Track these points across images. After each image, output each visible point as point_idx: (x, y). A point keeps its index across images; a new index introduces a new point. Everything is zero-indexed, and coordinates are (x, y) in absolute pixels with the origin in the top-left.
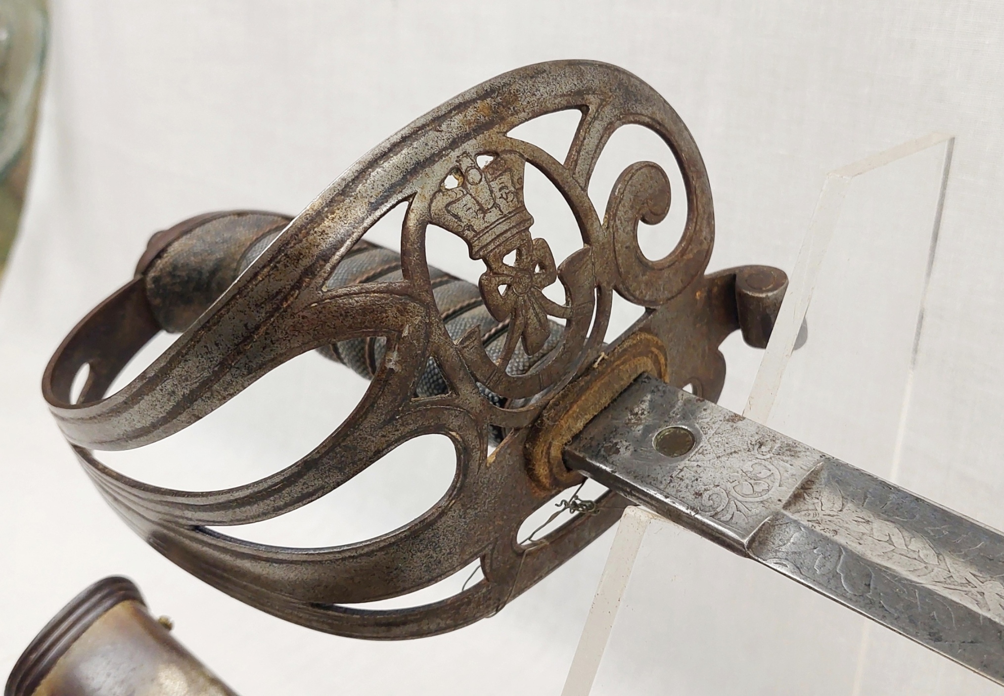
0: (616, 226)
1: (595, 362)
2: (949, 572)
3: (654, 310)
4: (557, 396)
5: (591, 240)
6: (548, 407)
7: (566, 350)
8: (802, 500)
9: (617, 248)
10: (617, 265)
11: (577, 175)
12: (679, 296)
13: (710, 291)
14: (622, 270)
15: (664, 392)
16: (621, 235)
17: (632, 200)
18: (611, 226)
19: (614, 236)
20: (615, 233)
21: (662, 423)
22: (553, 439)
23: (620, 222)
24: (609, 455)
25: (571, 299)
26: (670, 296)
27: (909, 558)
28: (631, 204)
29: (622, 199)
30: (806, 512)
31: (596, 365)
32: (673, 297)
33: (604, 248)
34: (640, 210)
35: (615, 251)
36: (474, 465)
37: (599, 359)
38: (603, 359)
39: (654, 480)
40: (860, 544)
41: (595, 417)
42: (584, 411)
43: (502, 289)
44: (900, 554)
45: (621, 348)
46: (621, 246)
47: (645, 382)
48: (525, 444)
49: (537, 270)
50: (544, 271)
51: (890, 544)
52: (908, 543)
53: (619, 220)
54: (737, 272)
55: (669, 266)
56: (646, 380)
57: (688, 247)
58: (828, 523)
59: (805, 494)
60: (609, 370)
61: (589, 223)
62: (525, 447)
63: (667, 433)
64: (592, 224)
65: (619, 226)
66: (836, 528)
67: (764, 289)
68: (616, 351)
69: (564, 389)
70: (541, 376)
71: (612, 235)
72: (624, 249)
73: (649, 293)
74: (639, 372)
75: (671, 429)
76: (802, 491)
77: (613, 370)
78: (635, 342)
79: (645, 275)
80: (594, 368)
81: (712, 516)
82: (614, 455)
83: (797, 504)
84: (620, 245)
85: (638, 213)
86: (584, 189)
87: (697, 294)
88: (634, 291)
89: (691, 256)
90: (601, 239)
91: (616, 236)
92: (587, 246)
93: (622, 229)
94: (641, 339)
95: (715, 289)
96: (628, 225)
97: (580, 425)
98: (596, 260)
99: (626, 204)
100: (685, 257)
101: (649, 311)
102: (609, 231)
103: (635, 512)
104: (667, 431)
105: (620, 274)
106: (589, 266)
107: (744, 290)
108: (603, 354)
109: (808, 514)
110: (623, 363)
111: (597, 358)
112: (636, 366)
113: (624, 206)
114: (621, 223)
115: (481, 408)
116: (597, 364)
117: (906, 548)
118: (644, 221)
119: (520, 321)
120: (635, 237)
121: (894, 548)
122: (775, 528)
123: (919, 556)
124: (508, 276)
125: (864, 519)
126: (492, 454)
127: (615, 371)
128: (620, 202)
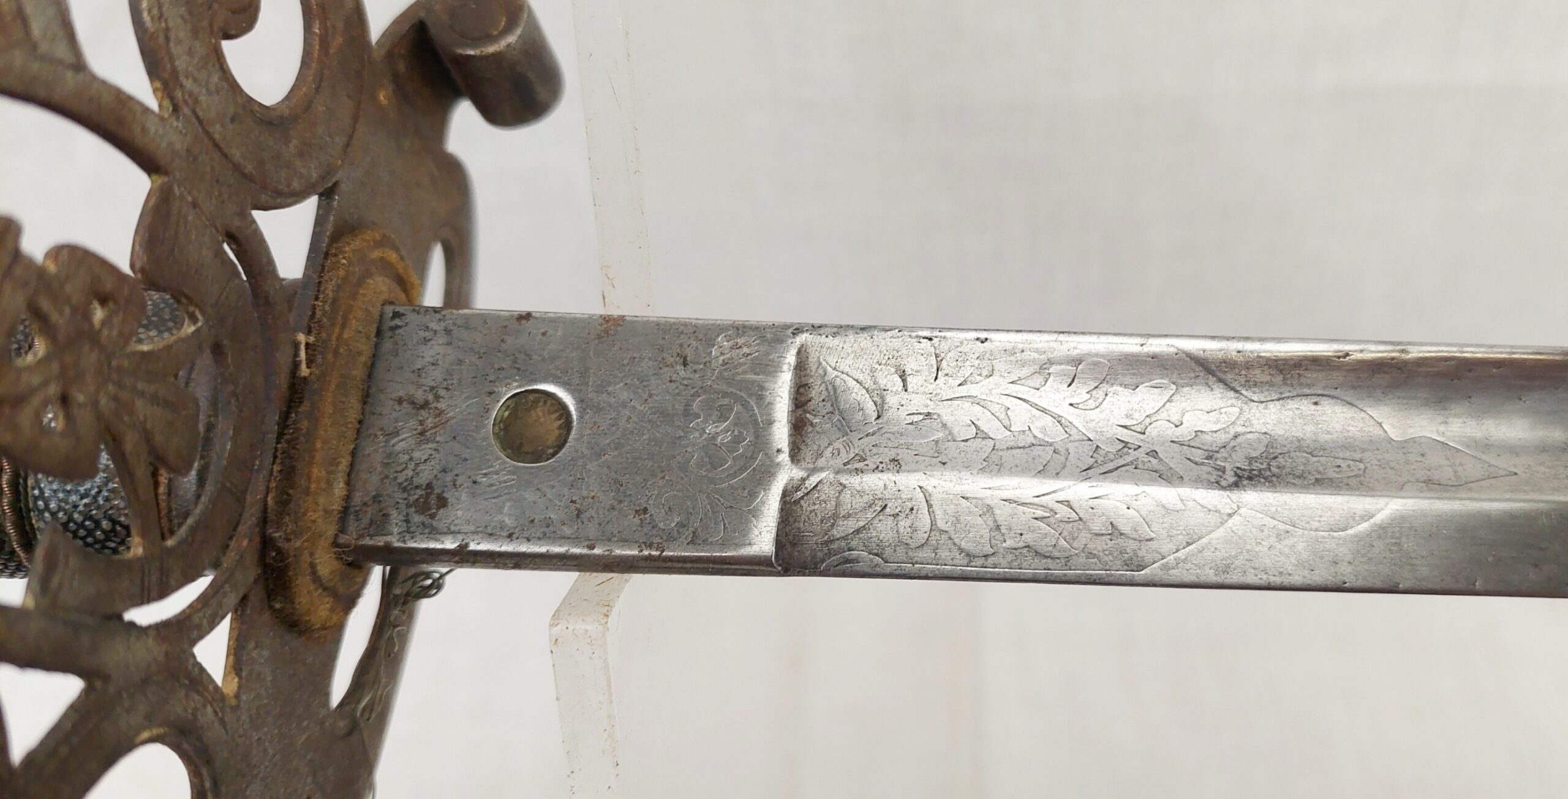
0: (191, 94)
1: (296, 365)
2: (1090, 440)
3: (336, 184)
4: (273, 485)
5: (163, 163)
6: (271, 516)
7: (241, 399)
8: (810, 429)
9: (217, 136)
10: (237, 167)
11: (44, 48)
12: (358, 126)
13: (396, 78)
14: (249, 168)
15: (448, 332)
16: (210, 105)
17: (187, 17)
18: (181, 103)
19: (198, 118)
20: (198, 110)
21: (487, 400)
22: (312, 554)
23: (190, 81)
24: (432, 516)
25: (196, 306)
26: (345, 139)
27: (1024, 447)
28: (189, 26)
29: (167, 29)
30: (830, 449)
31: (304, 371)
32: (351, 137)
33: (195, 159)
34: (211, 25)
35: (216, 145)
36: (214, 733)
37: (303, 355)
38: (307, 344)
39: (548, 526)
40: (944, 464)
41: (353, 454)
42: (334, 462)
43: (52, 419)
44: (1008, 448)
45: (324, 302)
46: (223, 126)
47: (398, 327)
48: (271, 607)
49: (99, 314)
50: (111, 304)
51: (984, 438)
52: (1007, 423)
53: (187, 77)
54: (422, 14)
55: (318, 90)
56: (397, 322)
57: (326, 30)
58: (875, 450)
59: (808, 415)
60: (330, 357)
61: (137, 130)
62: (275, 610)
63: (507, 413)
64: (144, 130)
65: (196, 89)
66: (892, 454)
67: (495, 33)
68: (319, 313)
69: (275, 457)
70: (228, 485)
71: (194, 120)
72: (231, 127)
73: (313, 166)
74: (377, 317)
75: (509, 402)
76: (800, 411)
77: (336, 353)
78: (342, 273)
79: (290, 142)
80: (305, 378)
81: (692, 542)
82: (441, 511)
83: (809, 441)
84: (218, 126)
85: (212, 33)
86: (79, 65)
87: (382, 98)
88: (288, 186)
89: (339, 40)
90: (178, 146)
91: (201, 114)
92: (160, 180)
93: (204, 91)
94: (349, 260)
95: (402, 67)
96: (210, 75)
97: (339, 489)
98: (195, 192)
99: (182, 35)
100: (332, 51)
101: (327, 195)
102: (184, 115)
103: (571, 628)
104: (504, 408)
105: (247, 177)
106: (190, 218)
107: (460, 51)
108: (302, 338)
109: (836, 452)
110: (344, 326)
111: (296, 354)
112: (366, 310)
113: (179, 42)
114: (195, 80)
115: (164, 647)
116: (304, 366)
117: (1010, 433)
118: (228, 37)
119: (131, 442)
120: (234, 86)
121: (992, 442)
122: (801, 507)
123: (1035, 437)
124: (45, 384)
125: (920, 414)
126: (225, 675)
127: (341, 350)
128: (167, 39)
